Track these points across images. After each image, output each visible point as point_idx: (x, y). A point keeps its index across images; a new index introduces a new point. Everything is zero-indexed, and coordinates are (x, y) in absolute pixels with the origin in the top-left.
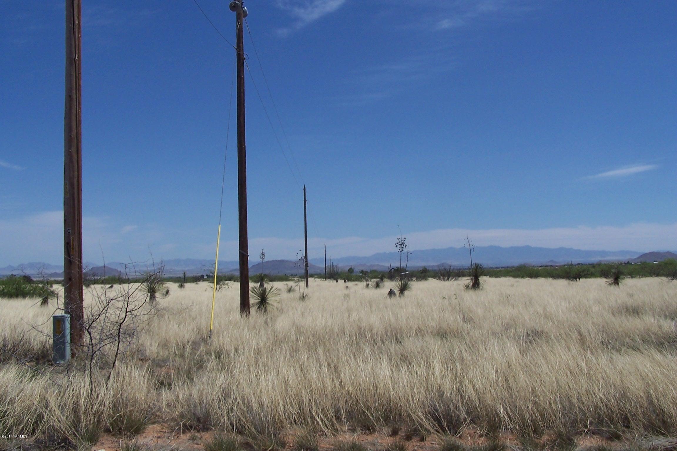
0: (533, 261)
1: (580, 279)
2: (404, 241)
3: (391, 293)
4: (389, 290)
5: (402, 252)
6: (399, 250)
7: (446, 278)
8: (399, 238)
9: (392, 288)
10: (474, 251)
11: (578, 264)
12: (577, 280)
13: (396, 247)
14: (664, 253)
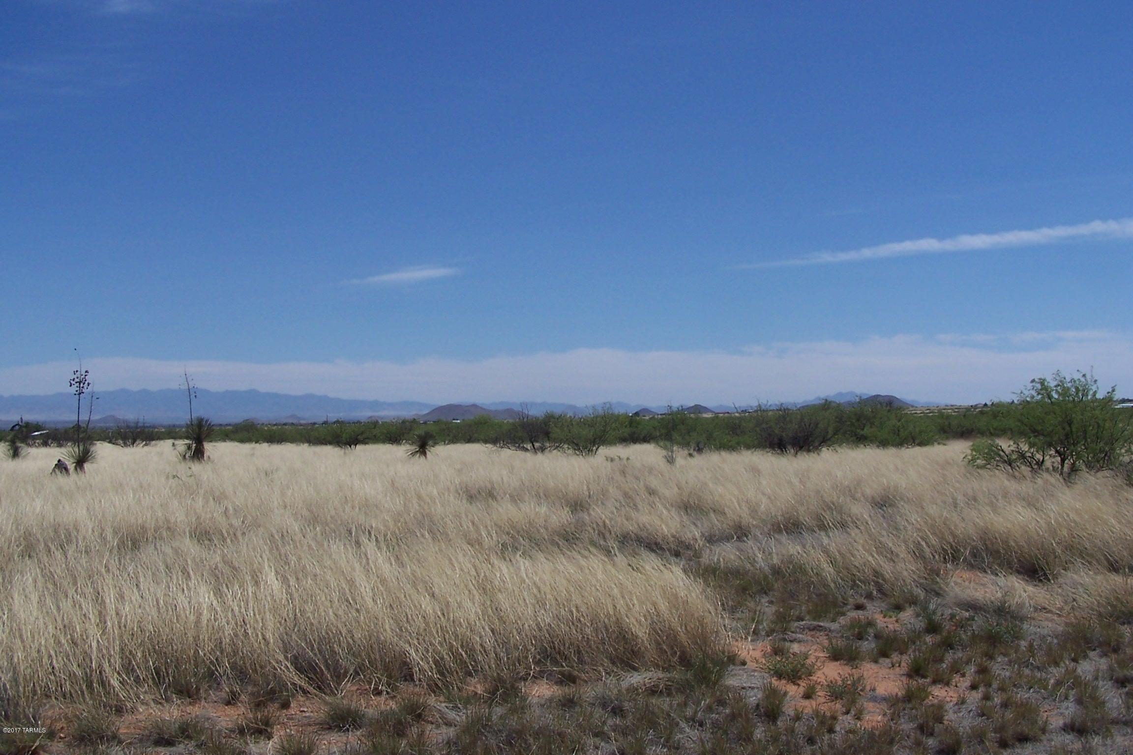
0: (264, 415)
1: (356, 445)
2: (86, 376)
3: (61, 466)
4: (56, 462)
5: (81, 395)
6: (77, 391)
7: (130, 441)
8: (77, 371)
9: (61, 459)
10: (196, 396)
11: (337, 422)
12: (352, 446)
13: (71, 386)
14: (467, 406)
